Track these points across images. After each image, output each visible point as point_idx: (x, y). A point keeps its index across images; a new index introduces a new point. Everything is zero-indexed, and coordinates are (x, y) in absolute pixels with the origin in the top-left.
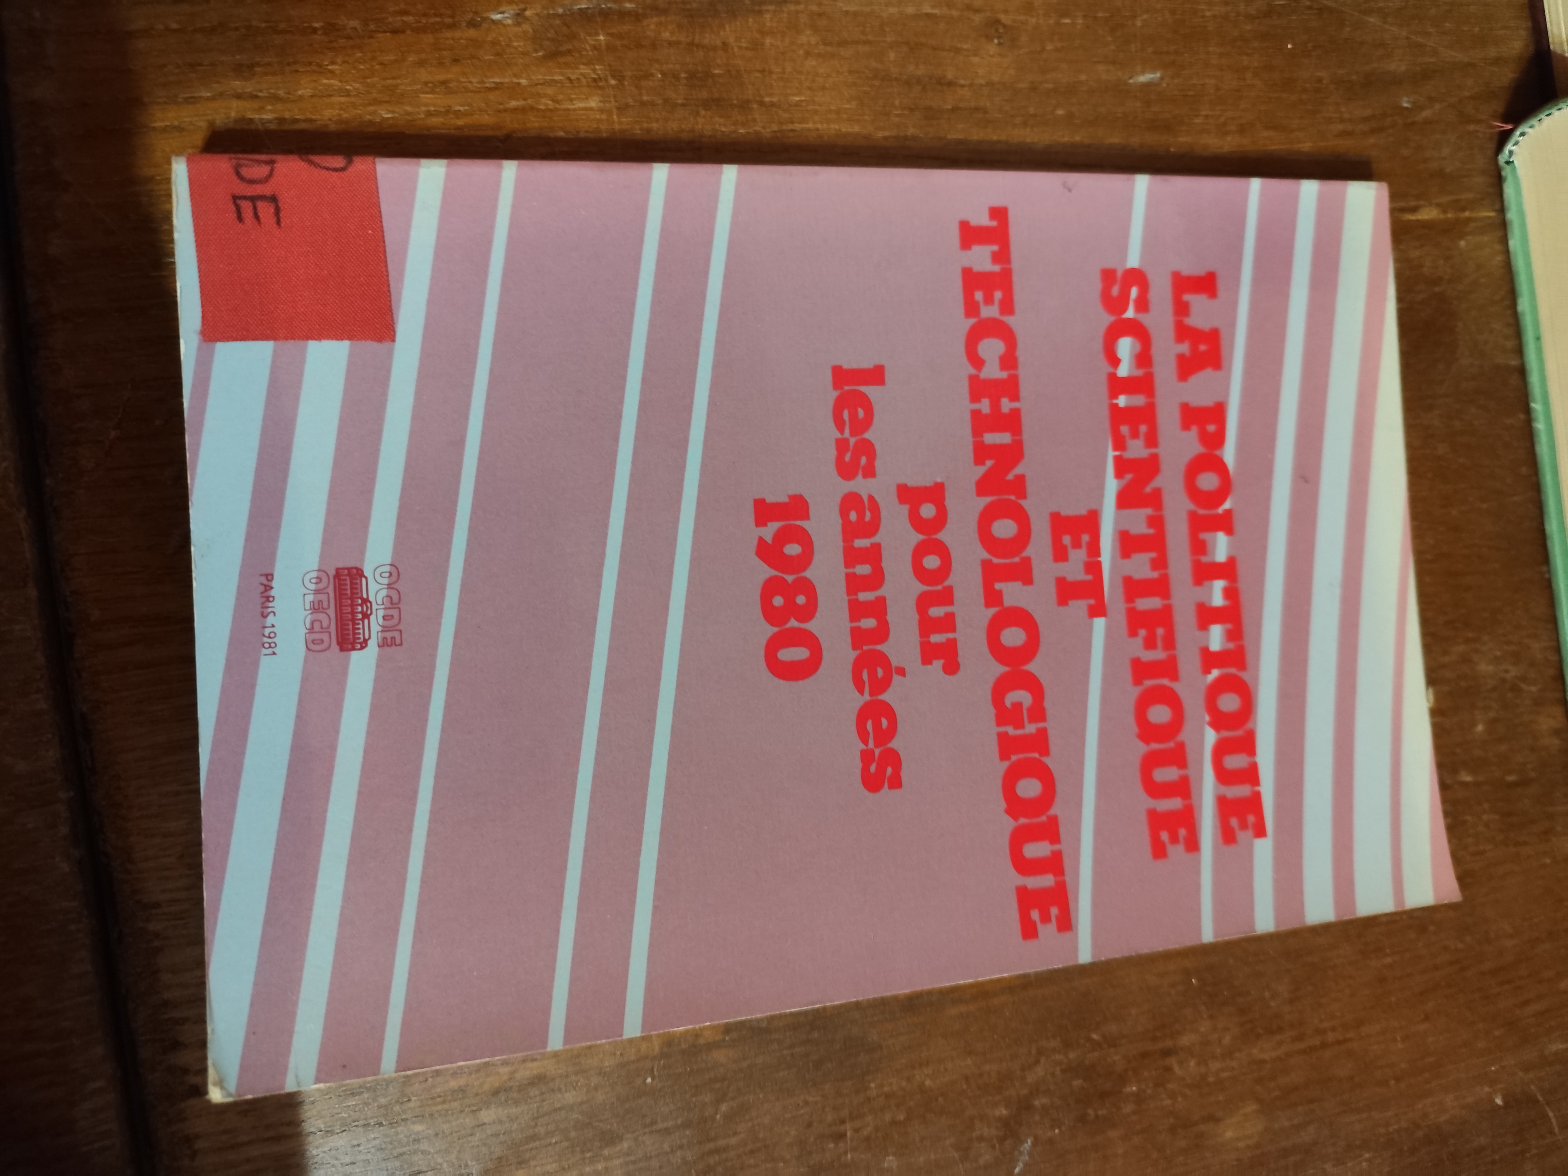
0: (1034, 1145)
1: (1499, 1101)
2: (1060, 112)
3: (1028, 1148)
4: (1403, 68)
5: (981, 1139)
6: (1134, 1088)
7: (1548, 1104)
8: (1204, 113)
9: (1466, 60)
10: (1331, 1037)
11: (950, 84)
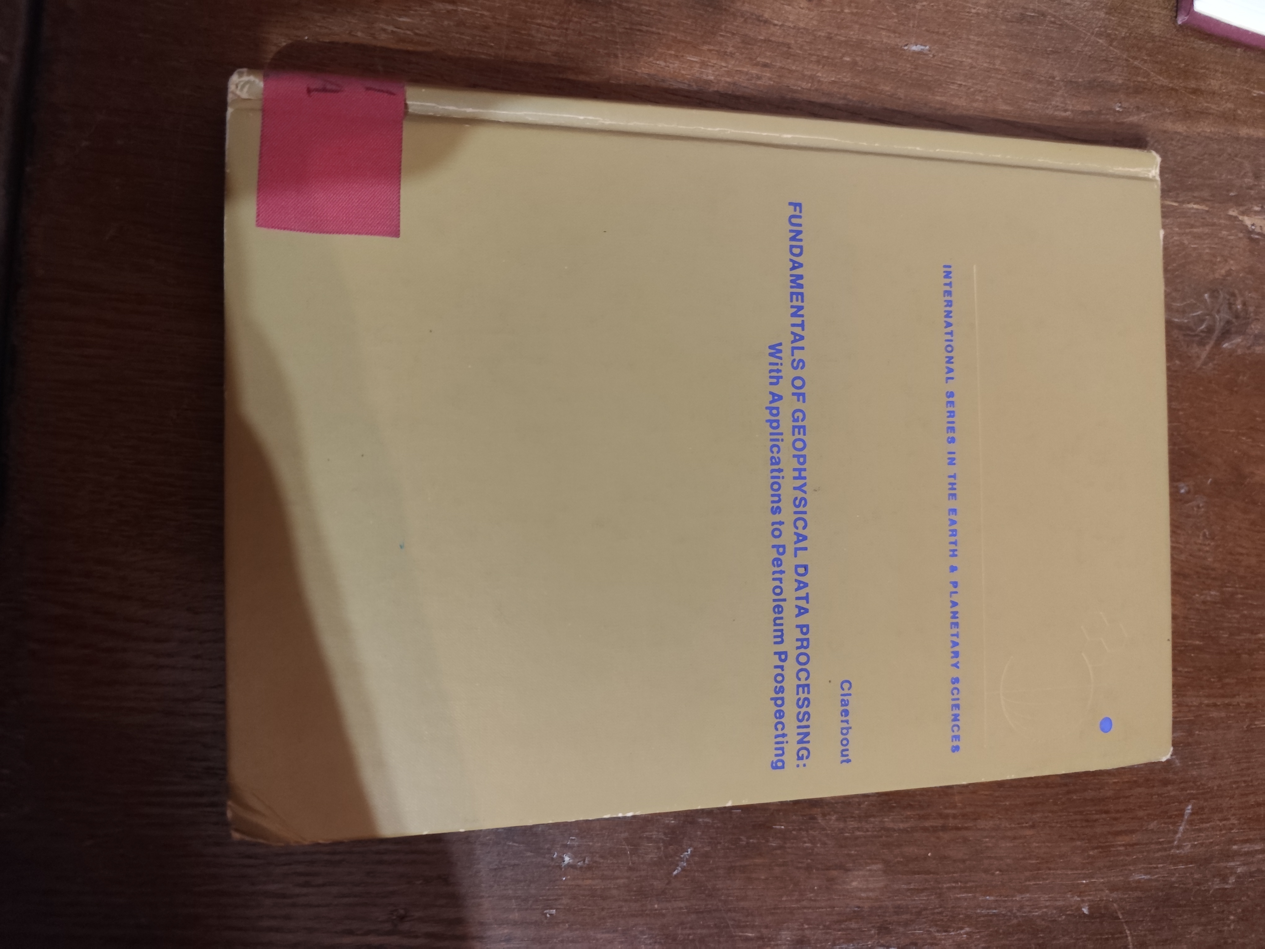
0: (692, 855)
1: (1085, 911)
2: (847, 59)
3: (687, 857)
4: (1120, 82)
5: (649, 839)
6: (783, 827)
7: (1126, 922)
8: (959, 82)
9: (1171, 85)
10: (951, 822)
11: (766, 22)
